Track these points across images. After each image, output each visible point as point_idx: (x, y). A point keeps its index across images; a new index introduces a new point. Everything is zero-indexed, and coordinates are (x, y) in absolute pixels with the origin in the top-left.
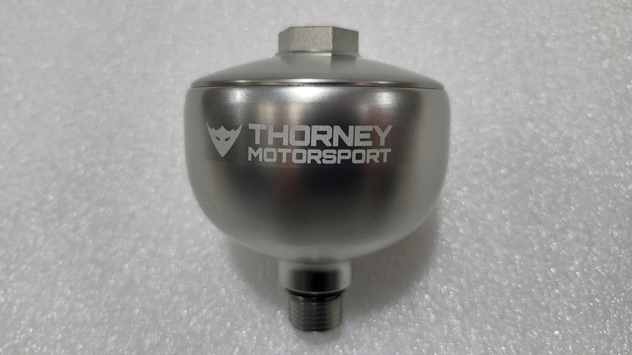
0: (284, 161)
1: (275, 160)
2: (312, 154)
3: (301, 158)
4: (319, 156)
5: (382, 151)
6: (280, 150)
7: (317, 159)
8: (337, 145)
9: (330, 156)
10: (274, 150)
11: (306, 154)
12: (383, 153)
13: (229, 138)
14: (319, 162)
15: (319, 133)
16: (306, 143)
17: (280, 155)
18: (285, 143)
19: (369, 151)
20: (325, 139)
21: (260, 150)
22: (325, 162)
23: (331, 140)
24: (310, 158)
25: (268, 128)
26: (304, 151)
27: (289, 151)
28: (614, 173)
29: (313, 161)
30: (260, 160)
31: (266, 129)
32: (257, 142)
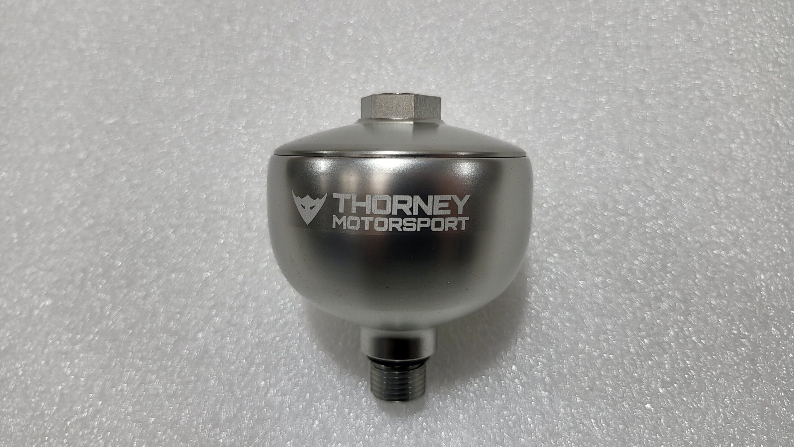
0: (367, 228)
1: (358, 227)
2: (394, 222)
3: (383, 226)
4: (400, 224)
5: (460, 219)
6: (363, 218)
7: (398, 227)
8: (417, 214)
9: (410, 225)
10: (357, 218)
11: (387, 222)
12: (461, 221)
13: (314, 207)
14: (400, 230)
15: (400, 202)
16: (388, 212)
17: (363, 223)
18: (368, 212)
19: (448, 219)
20: (406, 208)
21: (344, 218)
22: (405, 229)
23: (411, 209)
24: (392, 225)
25: (351, 198)
26: (385, 220)
27: (371, 219)
28: (714, 239)
29: (394, 229)
30: (344, 227)
31: (350, 198)
32: (341, 210)
